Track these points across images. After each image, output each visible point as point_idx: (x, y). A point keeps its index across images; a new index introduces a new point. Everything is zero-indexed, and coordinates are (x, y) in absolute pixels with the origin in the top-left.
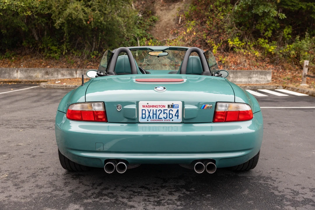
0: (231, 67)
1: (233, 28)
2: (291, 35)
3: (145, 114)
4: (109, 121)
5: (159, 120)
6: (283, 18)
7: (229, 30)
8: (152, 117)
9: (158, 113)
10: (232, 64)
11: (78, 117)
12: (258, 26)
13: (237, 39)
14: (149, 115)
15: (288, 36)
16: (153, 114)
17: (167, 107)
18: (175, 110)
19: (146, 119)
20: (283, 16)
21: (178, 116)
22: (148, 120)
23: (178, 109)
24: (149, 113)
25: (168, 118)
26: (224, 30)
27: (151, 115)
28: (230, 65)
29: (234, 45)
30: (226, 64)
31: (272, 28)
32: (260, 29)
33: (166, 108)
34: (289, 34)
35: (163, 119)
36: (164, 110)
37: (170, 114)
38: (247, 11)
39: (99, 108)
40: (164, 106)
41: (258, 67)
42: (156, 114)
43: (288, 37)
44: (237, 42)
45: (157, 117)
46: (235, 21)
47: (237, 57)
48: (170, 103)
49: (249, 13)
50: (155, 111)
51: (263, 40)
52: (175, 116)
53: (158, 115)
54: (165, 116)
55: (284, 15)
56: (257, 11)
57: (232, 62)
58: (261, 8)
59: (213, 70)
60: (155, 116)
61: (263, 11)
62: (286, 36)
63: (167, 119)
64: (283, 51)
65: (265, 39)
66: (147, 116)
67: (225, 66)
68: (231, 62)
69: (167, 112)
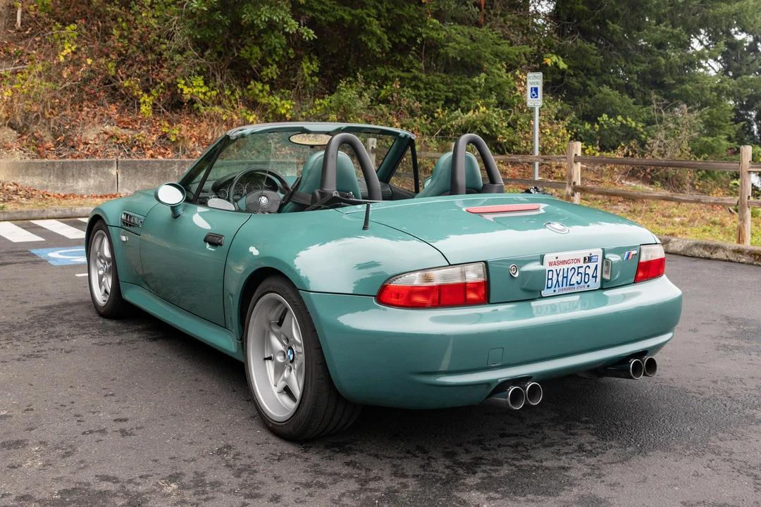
0: (193, 150)
1: (188, 53)
2: (317, 76)
3: (552, 279)
4: (491, 302)
5: (569, 289)
6: (310, 39)
7: (178, 57)
8: (561, 285)
9: (570, 274)
10: (194, 142)
11: (419, 299)
12: (247, 51)
13: (199, 81)
14: (558, 281)
15: (313, 78)
16: (564, 277)
17: (582, 260)
18: (592, 265)
19: (553, 289)
20: (309, 34)
21: (596, 277)
22: (555, 291)
23: (596, 263)
24: (558, 275)
25: (583, 284)
26: (161, 54)
27: (560, 279)
28: (191, 145)
29: (192, 94)
30: (180, 145)
31: (277, 59)
32: (250, 59)
33: (581, 264)
34: (313, 74)
35: (576, 285)
36: (579, 267)
37: (585, 274)
38: (221, 14)
39: (473, 275)
40: (578, 261)
41: (259, 152)
42: (567, 277)
43: (312, 81)
44: (201, 87)
45: (568, 283)
46: (189, 35)
47: (204, 125)
48: (586, 253)
49: (226, 17)
50: (566, 270)
51: (259, 86)
52: (593, 277)
53: (569, 278)
54: (579, 279)
55: (312, 32)
56: (255, 17)
57: (194, 139)
58: (264, 12)
59: (151, 159)
60: (565, 280)
61: (268, 17)
62: (308, 79)
63: (580, 285)
64: (309, 113)
65: (264, 83)
66: (555, 282)
67: (177, 149)
68: (191, 138)
69: (581, 270)
